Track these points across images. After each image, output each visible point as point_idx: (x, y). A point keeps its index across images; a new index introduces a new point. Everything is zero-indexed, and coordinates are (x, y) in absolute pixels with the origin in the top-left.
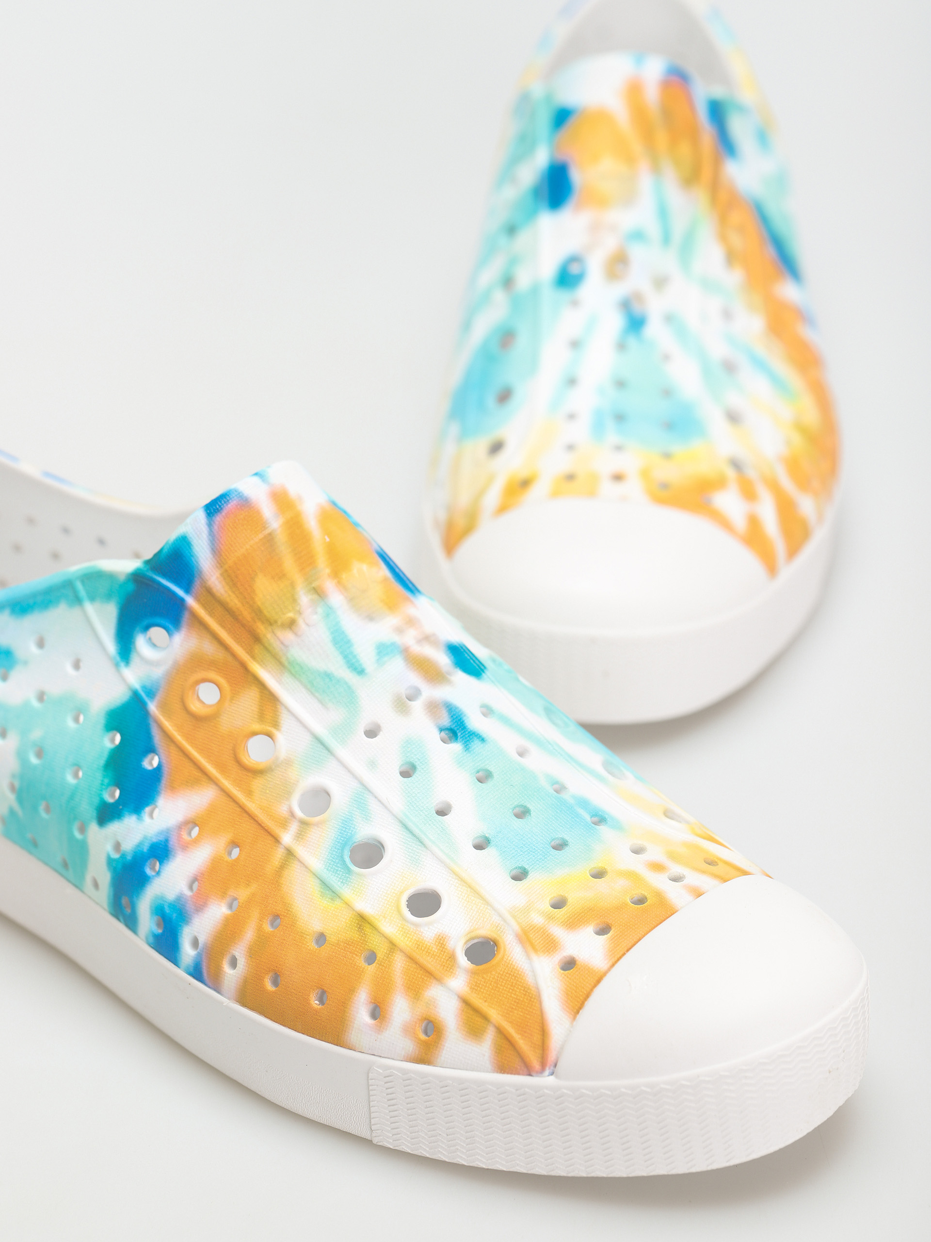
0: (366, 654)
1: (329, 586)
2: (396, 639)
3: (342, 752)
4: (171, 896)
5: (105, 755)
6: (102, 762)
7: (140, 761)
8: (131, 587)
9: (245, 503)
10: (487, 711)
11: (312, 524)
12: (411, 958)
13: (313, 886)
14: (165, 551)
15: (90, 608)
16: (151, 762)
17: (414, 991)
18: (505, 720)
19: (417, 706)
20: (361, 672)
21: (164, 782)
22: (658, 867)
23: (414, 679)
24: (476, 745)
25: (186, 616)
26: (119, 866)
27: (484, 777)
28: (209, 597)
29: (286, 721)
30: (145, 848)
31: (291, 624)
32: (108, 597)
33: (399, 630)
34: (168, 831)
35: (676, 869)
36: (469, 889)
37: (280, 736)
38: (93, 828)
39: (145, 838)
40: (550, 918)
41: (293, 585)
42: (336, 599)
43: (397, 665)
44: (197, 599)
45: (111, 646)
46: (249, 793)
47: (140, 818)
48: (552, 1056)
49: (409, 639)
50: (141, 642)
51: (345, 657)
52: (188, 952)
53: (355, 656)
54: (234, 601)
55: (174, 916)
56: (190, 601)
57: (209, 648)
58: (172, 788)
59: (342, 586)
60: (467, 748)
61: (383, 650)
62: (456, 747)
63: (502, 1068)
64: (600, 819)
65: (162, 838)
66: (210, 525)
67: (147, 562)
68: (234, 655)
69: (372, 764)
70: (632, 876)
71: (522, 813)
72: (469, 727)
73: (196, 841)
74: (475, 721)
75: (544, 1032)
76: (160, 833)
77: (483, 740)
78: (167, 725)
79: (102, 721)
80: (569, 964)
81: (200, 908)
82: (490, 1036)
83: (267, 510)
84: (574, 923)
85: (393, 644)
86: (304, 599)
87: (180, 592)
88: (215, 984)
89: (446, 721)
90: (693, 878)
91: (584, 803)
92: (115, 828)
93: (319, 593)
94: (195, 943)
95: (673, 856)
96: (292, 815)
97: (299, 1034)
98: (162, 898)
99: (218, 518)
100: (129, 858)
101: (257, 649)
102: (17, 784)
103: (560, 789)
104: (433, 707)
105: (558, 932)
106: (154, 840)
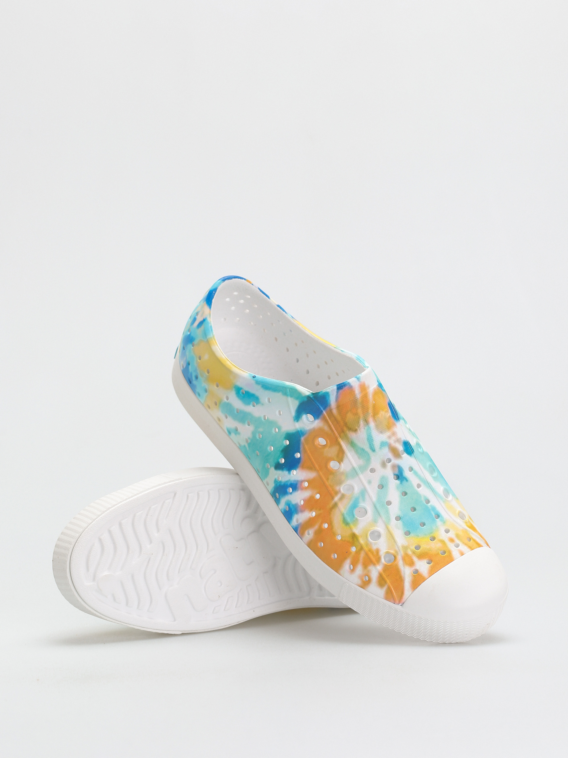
0: (377, 444)
1: (371, 420)
2: (388, 440)
3: (361, 476)
4: (294, 502)
5: (283, 447)
6: (281, 449)
7: (294, 454)
8: (306, 399)
9: (351, 387)
10: (411, 469)
11: (370, 396)
12: (367, 554)
13: (340, 518)
14: (320, 394)
15: (290, 399)
16: (298, 455)
17: (365, 566)
18: (416, 473)
19: (389, 465)
20: (374, 451)
21: (300, 464)
22: (452, 540)
23: (390, 456)
24: (405, 481)
25: (321, 416)
26: (278, 485)
27: (405, 494)
28: (330, 413)
29: (345, 461)
30: (289, 483)
31: (356, 431)
32: (297, 398)
33: (389, 437)
34: (298, 481)
35: (457, 541)
36: (390, 535)
37: (342, 464)
38: (272, 469)
39: (289, 480)
40: (414, 553)
41: (359, 418)
42: (372, 424)
43: (386, 450)
44: (327, 413)
45: (293, 413)
46: (328, 479)
47: (289, 473)
48: (403, 600)
49: (392, 441)
50: (304, 417)
51: (370, 445)
52: (294, 522)
53: (373, 445)
54: (339, 418)
55: (293, 509)
56: (324, 412)
57: (326, 428)
58: (303, 468)
59: (375, 420)
60: (401, 483)
61: (383, 444)
62: (398, 482)
63: (387, 598)
64: (438, 516)
65: (295, 483)
66: (337, 392)
67: (313, 394)
68: (334, 434)
69: (370, 482)
70: (442, 542)
71: (414, 509)
72: (404, 475)
73: (306, 488)
74: (407, 473)
75: (402, 593)
76: (295, 481)
77: (407, 481)
78: (306, 446)
79: (284, 436)
80: (416, 571)
81: (302, 511)
82: (385, 588)
83: (357, 391)
84: (421, 557)
85: (386, 442)
86: (362, 423)
87: (322, 409)
88: (301, 536)
89: (397, 472)
90: (463, 547)
91: (434, 509)
92: (279, 472)
93: (367, 422)
94: (297, 521)
95: (457, 536)
96: (340, 491)
97: (324, 563)
98: (290, 502)
99: (341, 391)
100: (282, 484)
101: (342, 434)
102: (249, 441)
103: (428, 501)
104: (394, 467)
105: (415, 559)
106: (292, 482)
